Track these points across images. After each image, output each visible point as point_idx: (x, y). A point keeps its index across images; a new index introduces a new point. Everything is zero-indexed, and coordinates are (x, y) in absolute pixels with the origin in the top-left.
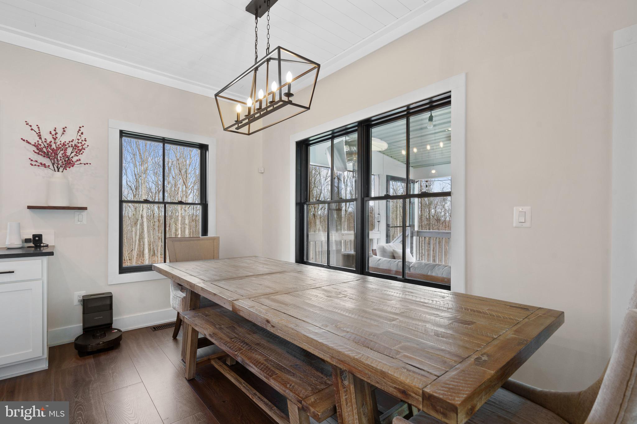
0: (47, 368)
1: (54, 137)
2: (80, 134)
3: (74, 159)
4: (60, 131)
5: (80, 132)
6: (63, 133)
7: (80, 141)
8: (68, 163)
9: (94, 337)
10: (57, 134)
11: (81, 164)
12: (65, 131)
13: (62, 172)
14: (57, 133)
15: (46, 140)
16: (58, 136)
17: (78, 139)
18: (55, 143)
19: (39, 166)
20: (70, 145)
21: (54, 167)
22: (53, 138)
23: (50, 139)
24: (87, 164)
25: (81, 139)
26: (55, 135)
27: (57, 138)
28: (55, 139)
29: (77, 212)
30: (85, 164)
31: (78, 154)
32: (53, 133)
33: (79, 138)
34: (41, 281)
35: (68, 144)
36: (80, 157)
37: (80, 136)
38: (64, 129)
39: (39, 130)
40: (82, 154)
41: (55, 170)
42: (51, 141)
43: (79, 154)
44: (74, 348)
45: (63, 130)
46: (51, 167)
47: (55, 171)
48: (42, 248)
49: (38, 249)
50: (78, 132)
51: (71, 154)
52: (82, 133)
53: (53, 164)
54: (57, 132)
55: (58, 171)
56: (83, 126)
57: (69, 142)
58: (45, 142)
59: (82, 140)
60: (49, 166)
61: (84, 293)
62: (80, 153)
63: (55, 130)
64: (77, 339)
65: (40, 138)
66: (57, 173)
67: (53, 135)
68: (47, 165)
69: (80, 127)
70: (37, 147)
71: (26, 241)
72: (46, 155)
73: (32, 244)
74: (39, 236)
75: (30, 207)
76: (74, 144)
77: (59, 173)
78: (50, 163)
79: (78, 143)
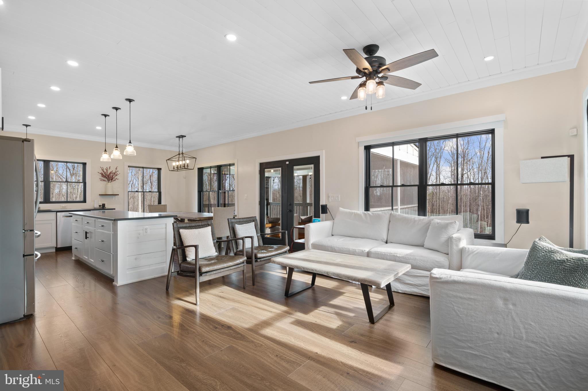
11: (116, 179)
12: (110, 168)
19: (103, 181)
24: (119, 179)
29: (115, 196)
33: (116, 170)
40: (117, 176)
69: (117, 167)
70: (102, 174)
71: (100, 206)
72: (105, 177)
73: (102, 207)
74: (104, 204)
75: (100, 195)
76: (113, 172)
77: (110, 183)
78: (106, 180)
79: (116, 172)
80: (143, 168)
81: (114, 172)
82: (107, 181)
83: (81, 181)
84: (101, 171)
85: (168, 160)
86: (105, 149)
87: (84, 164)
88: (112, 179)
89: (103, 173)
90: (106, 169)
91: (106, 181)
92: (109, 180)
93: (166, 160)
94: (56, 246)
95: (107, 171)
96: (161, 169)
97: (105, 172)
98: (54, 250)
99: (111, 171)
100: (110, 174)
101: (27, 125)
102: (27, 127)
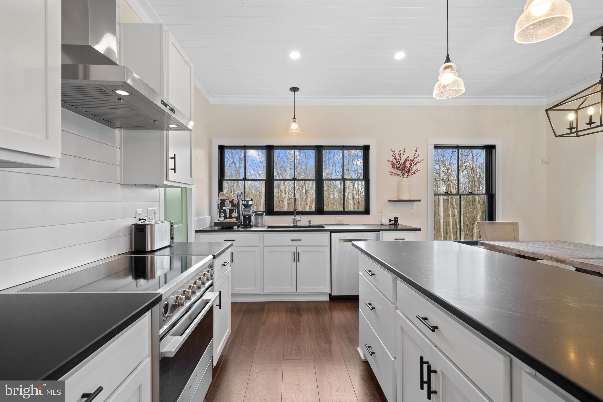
4: (402, 152)
6: (404, 153)
12: (405, 151)
13: (407, 178)
16: (402, 155)
19: (394, 175)
29: (411, 203)
37: (415, 153)
47: (403, 178)
50: (415, 151)
70: (393, 164)
71: (390, 220)
72: (397, 168)
73: (393, 222)
74: (397, 218)
75: (389, 201)
76: (409, 159)
77: (405, 179)
78: (400, 173)
79: (415, 158)
80: (458, 147)
81: (411, 158)
82: (401, 175)
83: (362, 177)
84: (391, 158)
85: (550, 109)
86: (448, 55)
87: (366, 148)
88: (409, 171)
89: (394, 161)
90: (399, 153)
91: (398, 175)
92: (403, 174)
93: (547, 111)
94: (330, 293)
95: (400, 157)
96: (493, 147)
97: (397, 159)
98: (327, 298)
99: (407, 157)
100: (406, 161)
101: (294, 90)
102: (294, 93)
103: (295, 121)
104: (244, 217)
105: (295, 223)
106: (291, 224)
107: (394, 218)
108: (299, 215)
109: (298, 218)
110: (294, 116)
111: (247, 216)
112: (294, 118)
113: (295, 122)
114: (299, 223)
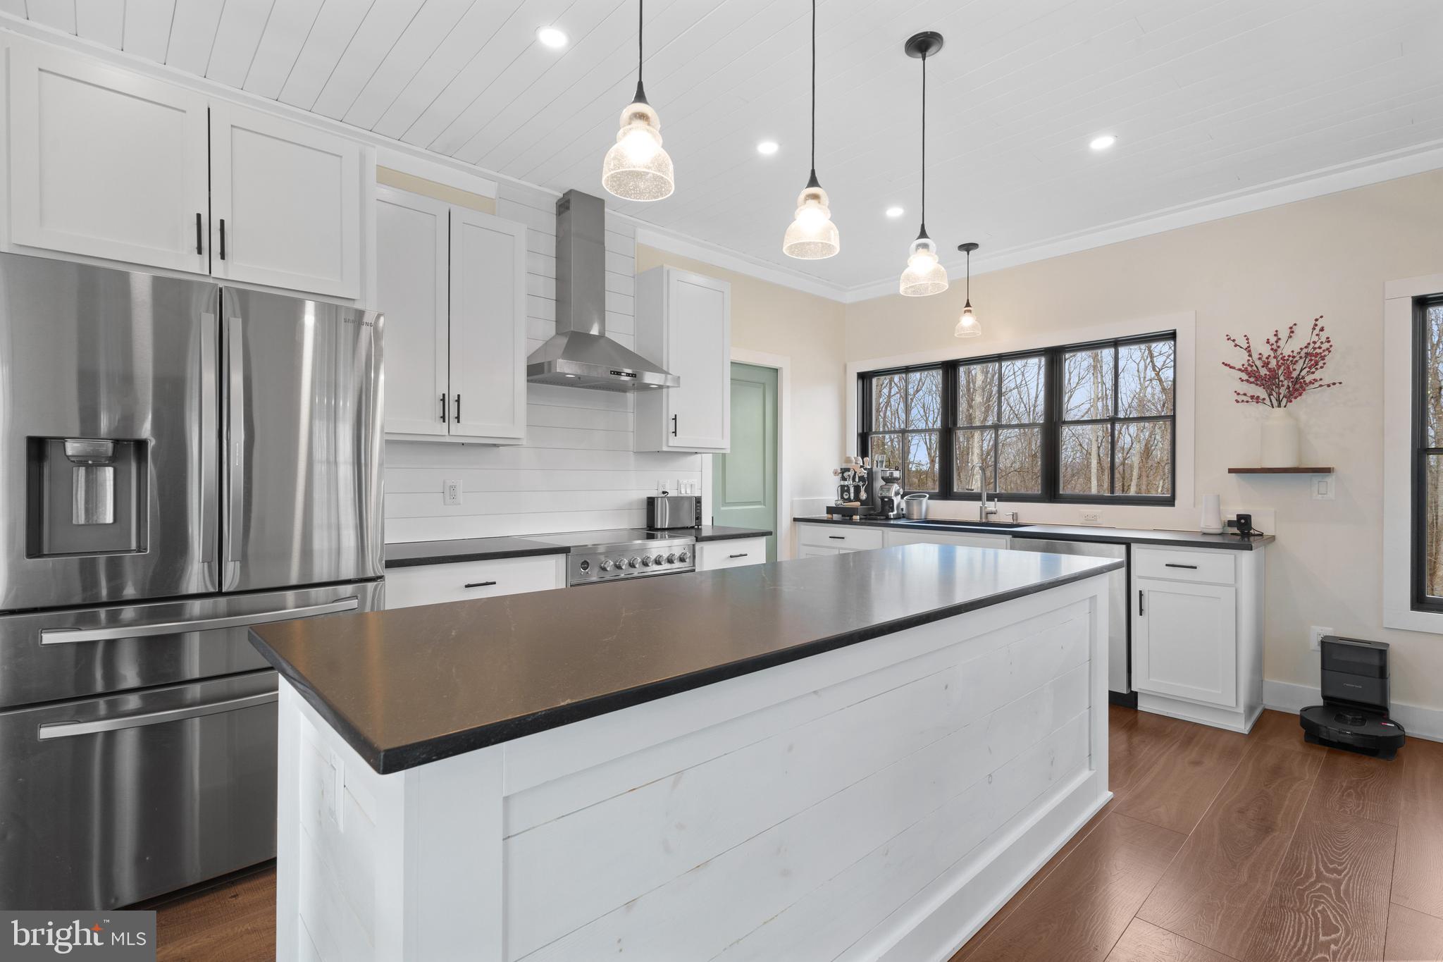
0: (1247, 733)
1: (1274, 347)
2: (1317, 331)
3: (1308, 379)
4: (1284, 334)
5: (1318, 328)
6: (1290, 337)
7: (1317, 346)
8: (1297, 388)
9: (1340, 718)
10: (1279, 341)
11: (1321, 386)
12: (1292, 332)
13: (1285, 406)
14: (1280, 339)
15: (1260, 356)
16: (1281, 343)
17: (1315, 343)
18: (1275, 357)
19: (1247, 402)
20: (1303, 354)
21: (1271, 401)
22: (1272, 349)
23: (1266, 351)
24: (1334, 384)
25: (1320, 341)
26: (1275, 344)
27: (1279, 347)
28: (1276, 351)
29: (1316, 478)
30: (1329, 386)
31: (1313, 370)
32: (1273, 340)
33: (1316, 339)
34: (1234, 589)
35: (1299, 353)
36: (1317, 375)
37: (1317, 335)
38: (1291, 328)
39: (1248, 343)
40: (1322, 367)
41: (1272, 405)
42: (1269, 356)
43: (1317, 369)
44: (1299, 724)
45: (1289, 330)
46: (1267, 401)
47: (1273, 407)
48: (1252, 538)
49: (1246, 539)
50: (1314, 329)
51: (1301, 372)
52: (1322, 330)
53: (1270, 395)
54: (1279, 337)
55: (1279, 406)
56: (1322, 317)
57: (1301, 349)
58: (1260, 359)
59: (1322, 343)
60: (1264, 399)
61: (1329, 631)
62: (1318, 367)
63: (1276, 335)
64: (1305, 710)
65: (1250, 356)
66: (1277, 409)
67: (1273, 344)
68: (1262, 397)
69: (1317, 320)
71: (1229, 525)
73: (1236, 529)
74: (1247, 517)
75: (1231, 471)
77: (1280, 410)
78: (1265, 394)
82: (1268, 399)
91: (1261, 400)
101: (968, 247)
102: (968, 254)
103: (970, 311)
104: (882, 498)
105: (984, 515)
106: (976, 518)
107: (1238, 515)
108: (994, 500)
109: (991, 506)
110: (968, 300)
111: (886, 500)
112: (968, 305)
113: (969, 314)
114: (993, 519)
